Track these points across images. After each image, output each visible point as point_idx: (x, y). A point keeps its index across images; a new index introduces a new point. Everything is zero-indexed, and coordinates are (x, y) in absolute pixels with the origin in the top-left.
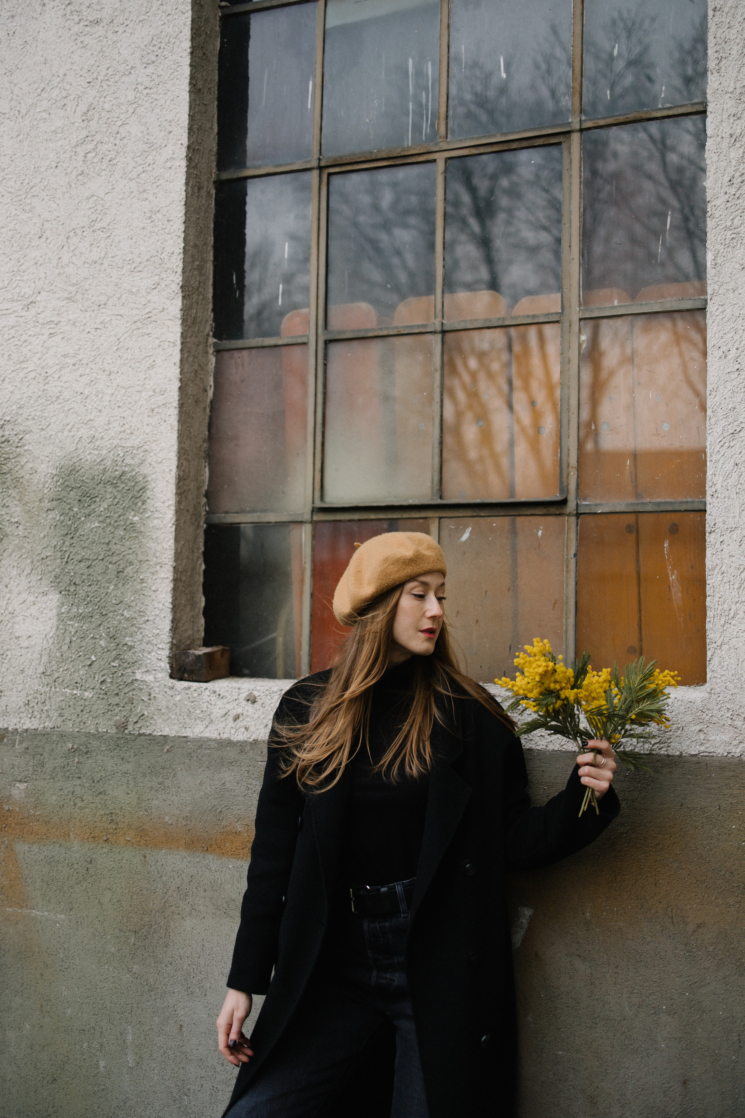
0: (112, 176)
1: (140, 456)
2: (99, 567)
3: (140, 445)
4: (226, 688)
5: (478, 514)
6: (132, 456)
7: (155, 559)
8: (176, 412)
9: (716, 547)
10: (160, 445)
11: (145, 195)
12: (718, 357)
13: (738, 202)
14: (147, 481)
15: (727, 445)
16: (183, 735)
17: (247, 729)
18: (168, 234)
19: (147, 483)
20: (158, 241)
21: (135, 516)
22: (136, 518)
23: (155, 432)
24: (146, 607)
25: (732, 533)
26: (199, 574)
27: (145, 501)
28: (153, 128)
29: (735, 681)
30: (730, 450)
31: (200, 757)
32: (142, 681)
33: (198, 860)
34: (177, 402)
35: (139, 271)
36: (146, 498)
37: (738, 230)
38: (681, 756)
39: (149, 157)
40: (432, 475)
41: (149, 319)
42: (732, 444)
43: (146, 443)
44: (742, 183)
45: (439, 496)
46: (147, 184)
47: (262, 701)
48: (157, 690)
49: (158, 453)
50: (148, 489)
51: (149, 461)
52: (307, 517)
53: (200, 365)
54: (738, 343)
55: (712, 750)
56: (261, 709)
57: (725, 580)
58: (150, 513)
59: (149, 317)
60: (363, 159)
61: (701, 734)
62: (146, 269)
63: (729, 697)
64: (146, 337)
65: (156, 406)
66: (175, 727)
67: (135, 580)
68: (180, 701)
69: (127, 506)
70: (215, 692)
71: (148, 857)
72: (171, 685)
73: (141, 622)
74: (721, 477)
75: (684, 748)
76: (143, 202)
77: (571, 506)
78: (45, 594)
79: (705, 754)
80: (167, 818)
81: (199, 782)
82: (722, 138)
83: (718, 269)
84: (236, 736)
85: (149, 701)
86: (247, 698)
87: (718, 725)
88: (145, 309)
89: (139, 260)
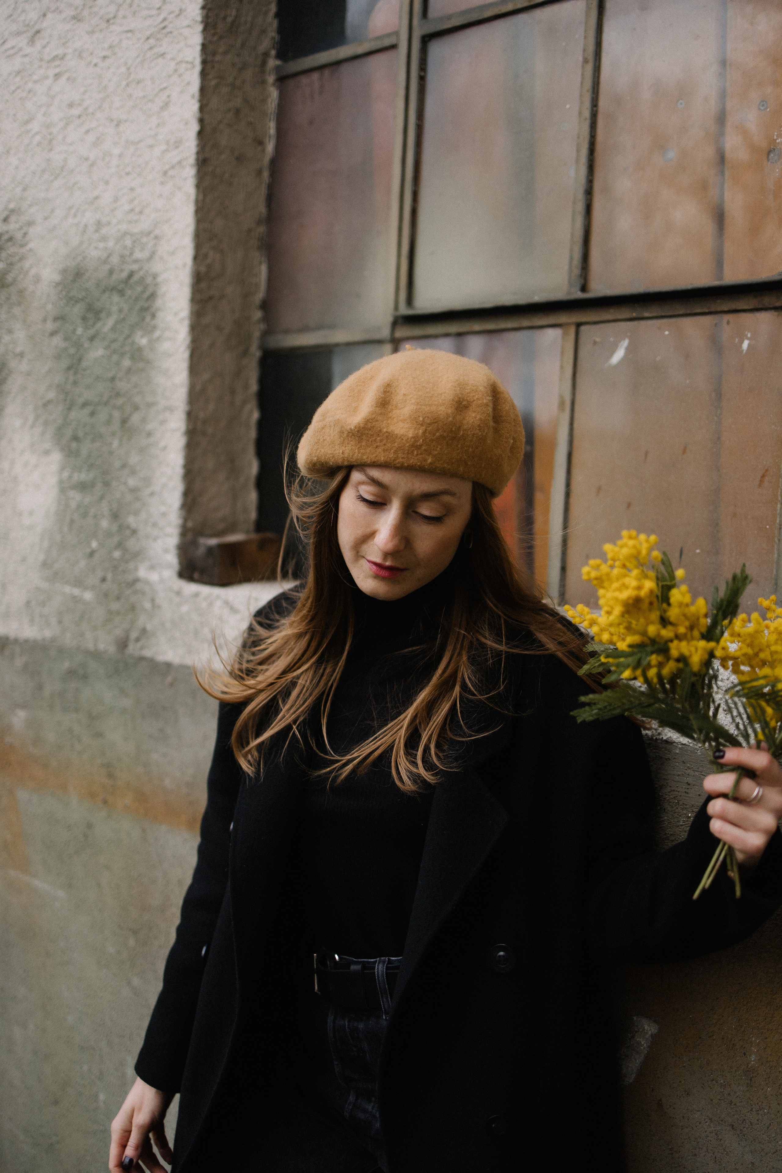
1: (150, 245)
2: (102, 415)
3: (151, 229)
5: (639, 315)
6: (141, 246)
7: (164, 402)
8: (193, 171)
10: (173, 227)
14: (157, 284)
19: (157, 287)
21: (143, 337)
22: (144, 341)
23: (168, 208)
24: (153, 473)
26: (248, 426)
27: (155, 314)
32: (145, 581)
34: (195, 157)
36: (155, 310)
40: (571, 250)
41: (165, 31)
43: (157, 225)
45: (578, 287)
48: (162, 595)
49: (171, 239)
50: (158, 295)
51: (160, 252)
52: (386, 333)
53: (246, 101)
58: (160, 332)
59: (164, 28)
64: (160, 60)
65: (169, 166)
66: (180, 652)
67: (141, 433)
68: (187, 613)
69: (134, 323)
70: (229, 602)
71: (147, 831)
72: (178, 588)
73: (146, 495)
78: (47, 453)
80: (167, 782)
85: (152, 611)
88: (159, 14)
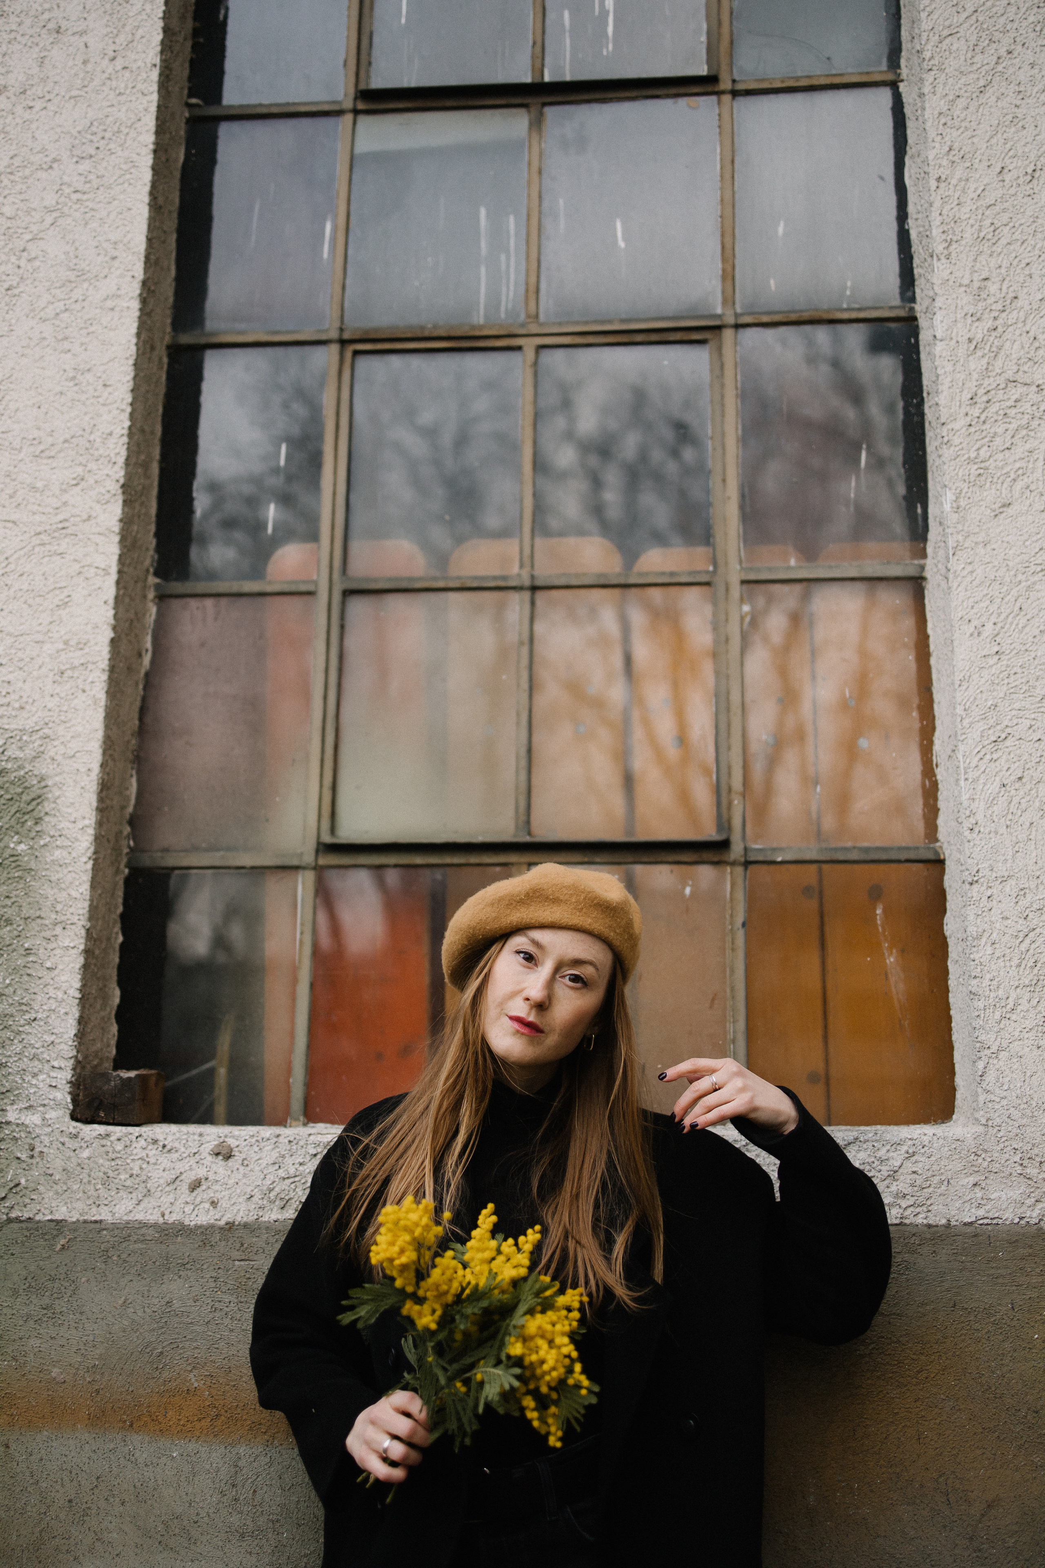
0: (11, 312)
1: (36, 745)
3: (37, 728)
4: (178, 1135)
5: (591, 860)
6: (19, 744)
7: (53, 916)
8: (105, 677)
9: (982, 905)
10: (73, 729)
11: (66, 345)
12: (968, 634)
13: (984, 427)
14: (46, 787)
15: (988, 757)
16: (93, 1219)
17: (214, 1204)
18: (104, 405)
19: (45, 790)
20: (86, 414)
21: (20, 842)
22: (22, 847)
23: (65, 708)
24: (33, 996)
25: (1004, 883)
26: (114, 950)
27: (41, 819)
28: (86, 249)
29: (1022, 1106)
30: (992, 765)
31: (124, 1256)
32: (18, 1125)
33: (112, 1446)
34: (107, 662)
35: (50, 457)
36: (42, 814)
37: (987, 464)
38: (948, 1226)
39: (76, 291)
40: (514, 800)
41: (64, 531)
42: (995, 756)
43: (47, 724)
44: (988, 402)
45: (524, 829)
46: (71, 329)
47: (243, 1156)
48: (46, 1140)
49: (70, 742)
50: (47, 799)
51: (52, 753)
52: (309, 858)
53: (136, 614)
54: (995, 615)
55: (996, 1215)
56: (241, 1168)
57: (997, 954)
58: (48, 839)
59: (64, 528)
60: (409, 335)
61: (977, 1189)
62: (62, 454)
63: (1015, 1131)
64: (56, 558)
65: (68, 666)
66: (80, 1205)
67: (14, 950)
68: (89, 1158)
69: (7, 826)
70: (155, 1142)
71: (13, 1446)
72: (74, 1131)
73: (22, 1022)
74: (982, 803)
75: (953, 1213)
76: (62, 355)
77: (736, 850)
79: (986, 1221)
80: (55, 1372)
81: (120, 1302)
82: (958, 342)
83: (961, 514)
84: (193, 1216)
85: (30, 1161)
86: (216, 1151)
87: (1002, 1175)
88: (57, 514)
89: (50, 440)
